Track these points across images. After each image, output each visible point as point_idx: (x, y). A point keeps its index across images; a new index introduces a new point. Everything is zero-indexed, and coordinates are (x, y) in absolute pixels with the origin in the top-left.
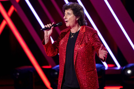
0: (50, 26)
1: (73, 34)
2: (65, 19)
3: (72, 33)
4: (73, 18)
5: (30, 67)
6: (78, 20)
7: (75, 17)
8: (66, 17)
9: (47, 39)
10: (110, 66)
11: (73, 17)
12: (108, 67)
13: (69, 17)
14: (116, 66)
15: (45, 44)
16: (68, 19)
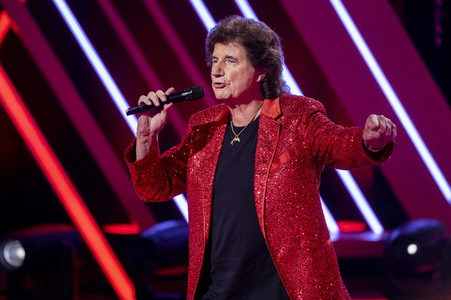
0: (159, 100)
1: (238, 129)
2: (218, 76)
3: (237, 125)
4: (245, 73)
5: (64, 228)
6: (262, 82)
7: (252, 70)
8: (220, 70)
10: (347, 227)
11: (247, 69)
12: (342, 232)
13: (230, 69)
14: (368, 229)
16: (228, 76)
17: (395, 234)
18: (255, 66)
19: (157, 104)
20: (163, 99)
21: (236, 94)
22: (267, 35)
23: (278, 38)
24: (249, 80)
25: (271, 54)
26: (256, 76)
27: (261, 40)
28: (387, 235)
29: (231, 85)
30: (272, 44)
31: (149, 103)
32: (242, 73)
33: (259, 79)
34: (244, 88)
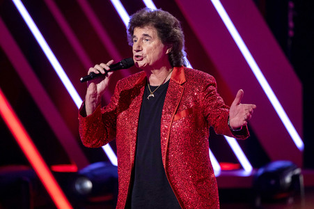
0: (104, 69)
1: (153, 88)
2: (138, 51)
3: (152, 84)
4: (157, 48)
6: (169, 54)
7: (162, 45)
8: (139, 47)
9: (93, 102)
10: (226, 167)
11: (159, 45)
12: (222, 170)
13: (146, 46)
14: (241, 168)
15: (88, 114)
16: (145, 51)
17: (261, 171)
18: (164, 43)
19: (103, 72)
20: (108, 68)
21: (151, 64)
22: (171, 19)
23: (179, 22)
24: (160, 54)
25: (175, 33)
26: (165, 50)
27: (167, 23)
28: (254, 172)
29: (148, 57)
30: (175, 26)
31: (98, 72)
32: (155, 48)
33: (167, 52)
34: (157, 59)
